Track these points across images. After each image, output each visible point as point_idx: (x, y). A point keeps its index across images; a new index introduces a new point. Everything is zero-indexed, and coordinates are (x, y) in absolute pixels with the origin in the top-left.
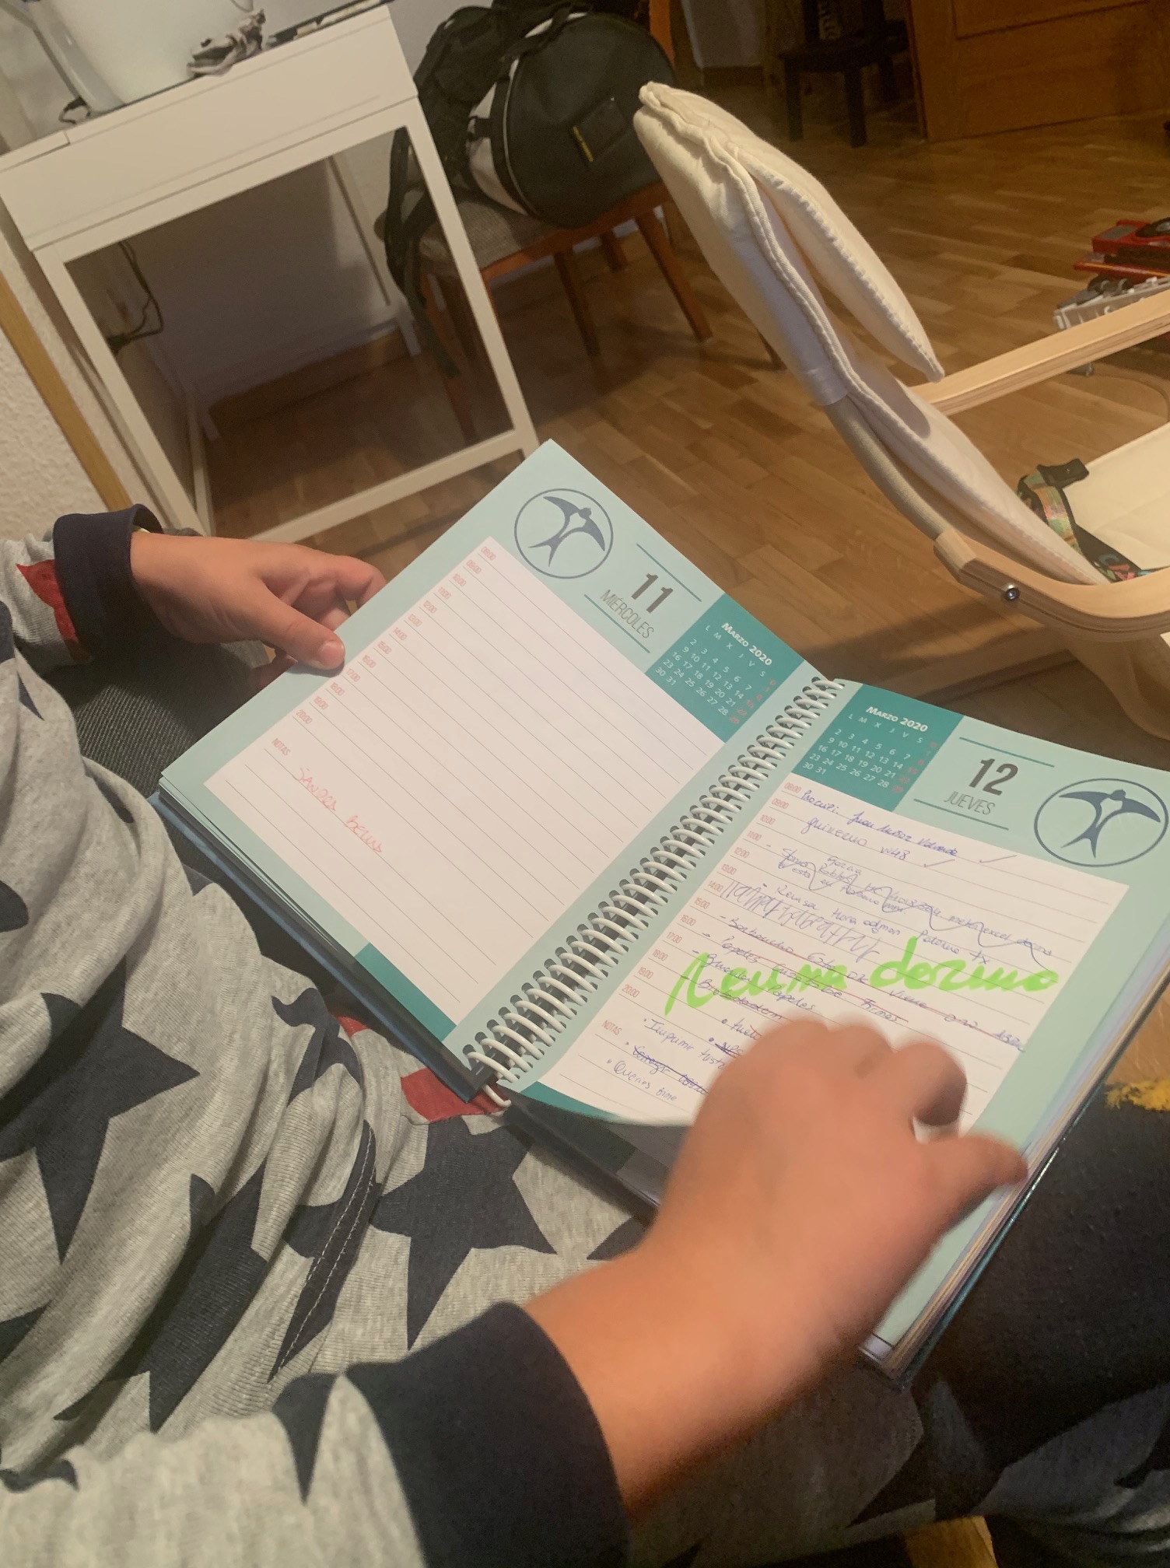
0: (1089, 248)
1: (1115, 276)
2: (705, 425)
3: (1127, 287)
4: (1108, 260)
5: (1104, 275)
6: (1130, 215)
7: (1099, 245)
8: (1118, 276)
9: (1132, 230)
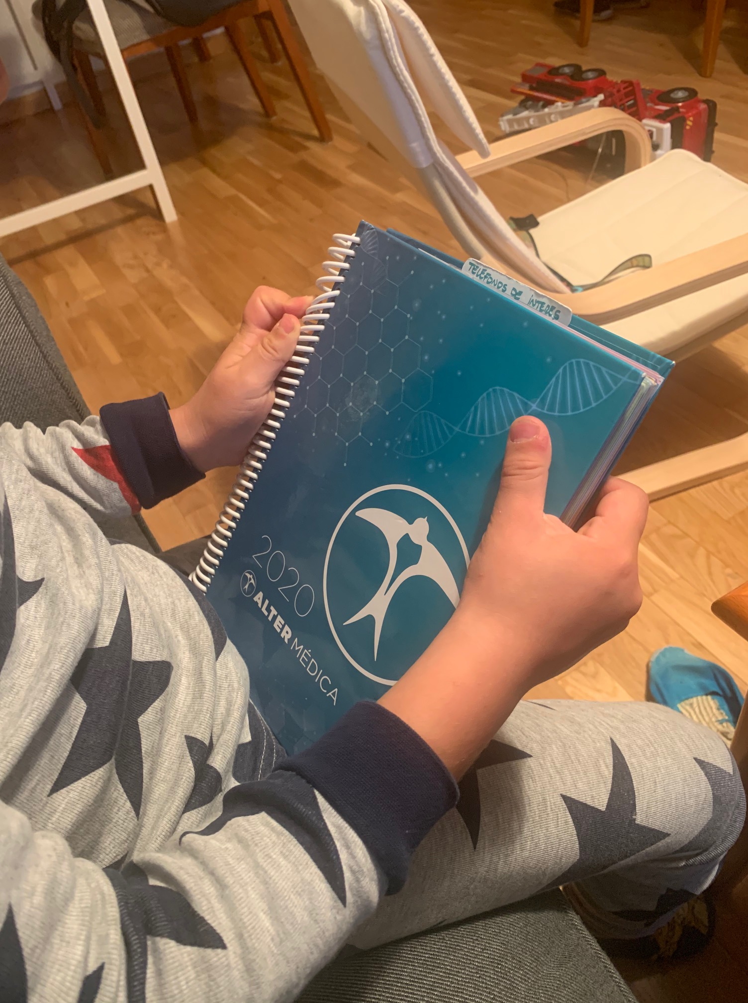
0: (518, 79)
1: (537, 99)
2: (278, 176)
3: (544, 106)
4: (531, 89)
5: (529, 98)
6: (541, 61)
7: (526, 78)
8: (538, 99)
9: (545, 70)
